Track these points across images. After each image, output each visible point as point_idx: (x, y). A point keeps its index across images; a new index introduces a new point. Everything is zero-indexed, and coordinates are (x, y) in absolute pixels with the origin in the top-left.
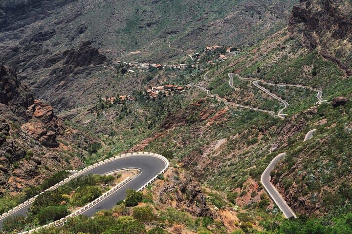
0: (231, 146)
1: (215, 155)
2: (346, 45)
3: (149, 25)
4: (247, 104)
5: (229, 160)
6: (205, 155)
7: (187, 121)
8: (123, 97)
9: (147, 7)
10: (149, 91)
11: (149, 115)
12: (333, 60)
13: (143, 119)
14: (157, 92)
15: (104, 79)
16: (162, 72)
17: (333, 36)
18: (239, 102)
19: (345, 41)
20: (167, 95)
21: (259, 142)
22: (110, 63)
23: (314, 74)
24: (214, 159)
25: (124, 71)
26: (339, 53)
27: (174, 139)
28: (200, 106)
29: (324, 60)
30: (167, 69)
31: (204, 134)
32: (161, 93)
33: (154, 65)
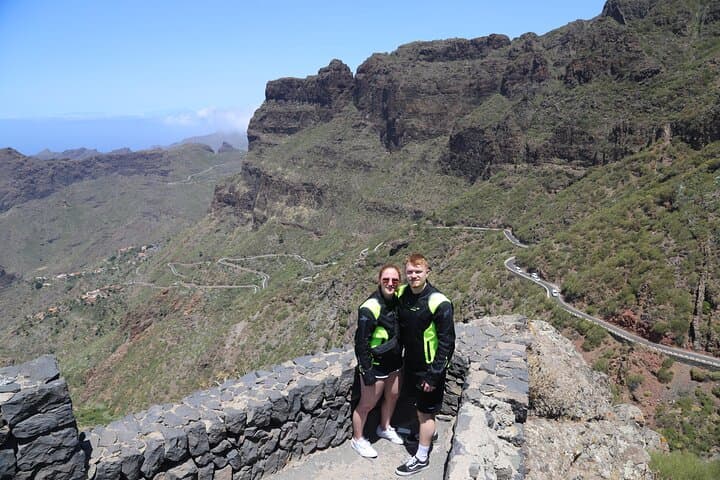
0: (256, 327)
1: (241, 343)
2: (302, 210)
3: (51, 242)
4: (221, 284)
5: (264, 343)
6: (228, 346)
7: (155, 316)
8: (54, 310)
9: (44, 226)
10: (84, 297)
11: (92, 322)
12: (294, 226)
13: (85, 327)
14: (94, 296)
15: (18, 298)
16: (82, 280)
17: (287, 204)
18: (212, 284)
19: (301, 207)
20: (106, 297)
21: (292, 315)
22: (20, 280)
23: (281, 241)
24: (243, 348)
25: (39, 286)
26: (298, 218)
27: (162, 337)
28: (166, 297)
29: (285, 227)
30: (87, 276)
31: (199, 323)
32: (98, 297)
33: (72, 275)
